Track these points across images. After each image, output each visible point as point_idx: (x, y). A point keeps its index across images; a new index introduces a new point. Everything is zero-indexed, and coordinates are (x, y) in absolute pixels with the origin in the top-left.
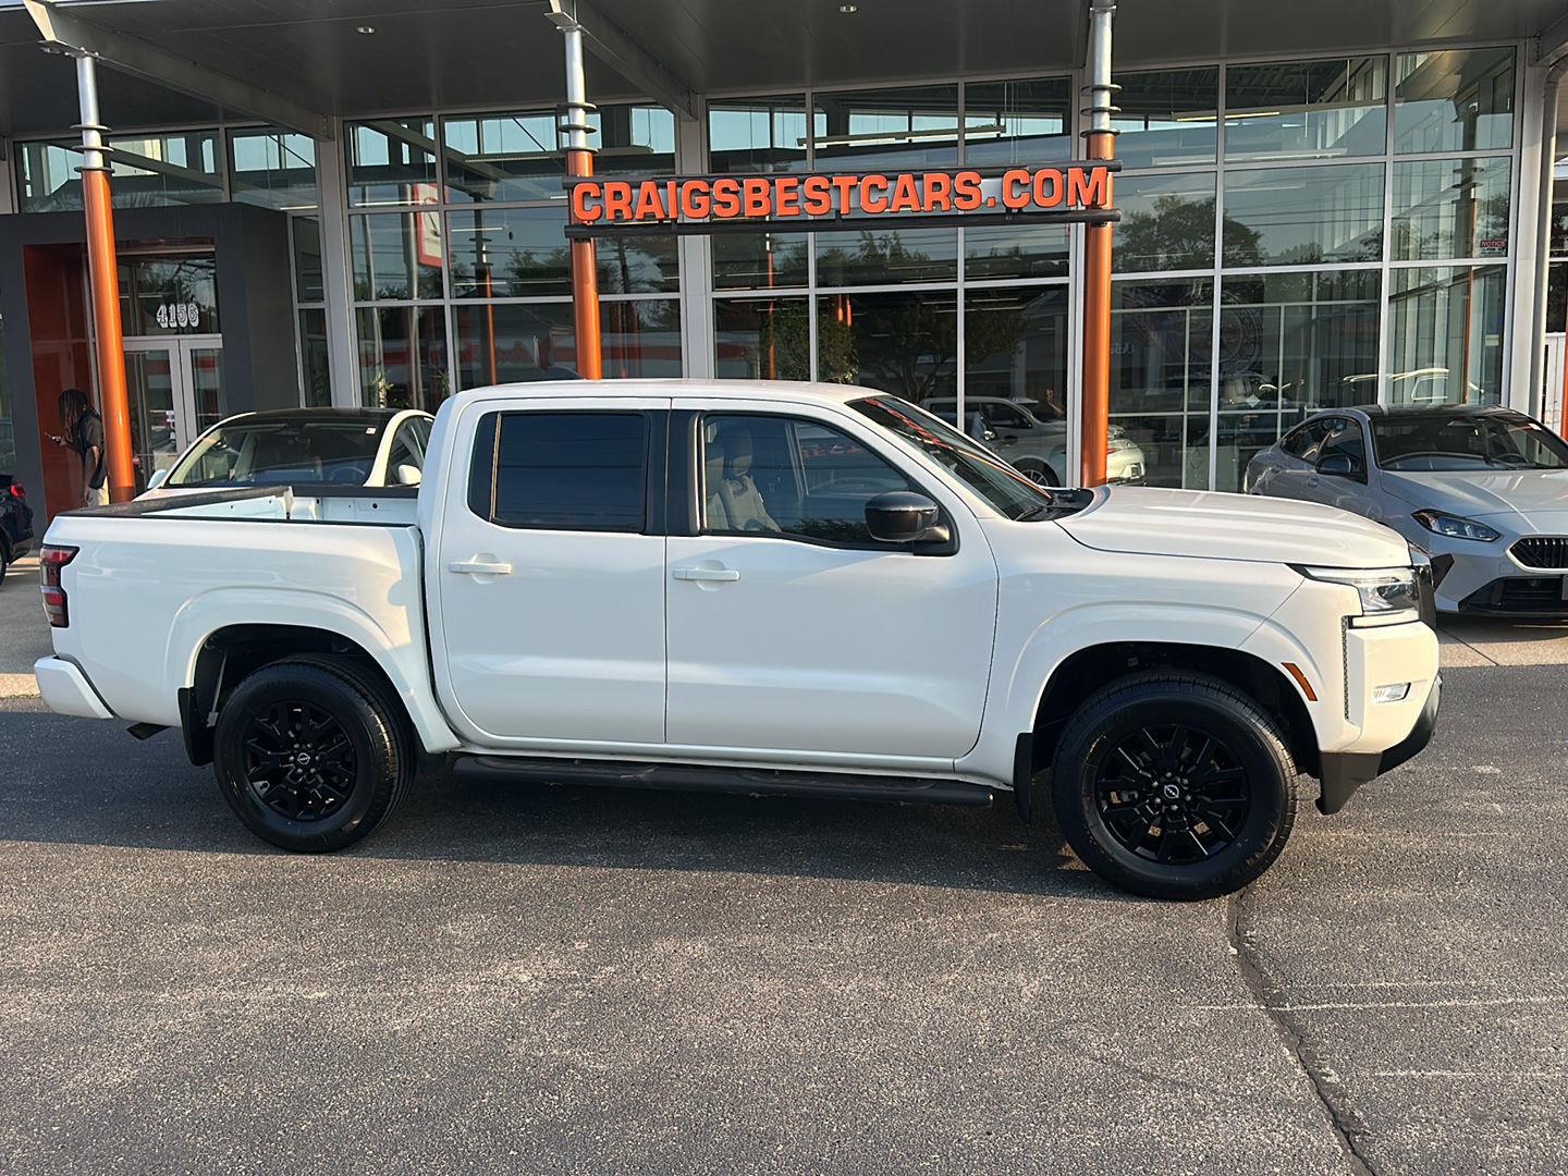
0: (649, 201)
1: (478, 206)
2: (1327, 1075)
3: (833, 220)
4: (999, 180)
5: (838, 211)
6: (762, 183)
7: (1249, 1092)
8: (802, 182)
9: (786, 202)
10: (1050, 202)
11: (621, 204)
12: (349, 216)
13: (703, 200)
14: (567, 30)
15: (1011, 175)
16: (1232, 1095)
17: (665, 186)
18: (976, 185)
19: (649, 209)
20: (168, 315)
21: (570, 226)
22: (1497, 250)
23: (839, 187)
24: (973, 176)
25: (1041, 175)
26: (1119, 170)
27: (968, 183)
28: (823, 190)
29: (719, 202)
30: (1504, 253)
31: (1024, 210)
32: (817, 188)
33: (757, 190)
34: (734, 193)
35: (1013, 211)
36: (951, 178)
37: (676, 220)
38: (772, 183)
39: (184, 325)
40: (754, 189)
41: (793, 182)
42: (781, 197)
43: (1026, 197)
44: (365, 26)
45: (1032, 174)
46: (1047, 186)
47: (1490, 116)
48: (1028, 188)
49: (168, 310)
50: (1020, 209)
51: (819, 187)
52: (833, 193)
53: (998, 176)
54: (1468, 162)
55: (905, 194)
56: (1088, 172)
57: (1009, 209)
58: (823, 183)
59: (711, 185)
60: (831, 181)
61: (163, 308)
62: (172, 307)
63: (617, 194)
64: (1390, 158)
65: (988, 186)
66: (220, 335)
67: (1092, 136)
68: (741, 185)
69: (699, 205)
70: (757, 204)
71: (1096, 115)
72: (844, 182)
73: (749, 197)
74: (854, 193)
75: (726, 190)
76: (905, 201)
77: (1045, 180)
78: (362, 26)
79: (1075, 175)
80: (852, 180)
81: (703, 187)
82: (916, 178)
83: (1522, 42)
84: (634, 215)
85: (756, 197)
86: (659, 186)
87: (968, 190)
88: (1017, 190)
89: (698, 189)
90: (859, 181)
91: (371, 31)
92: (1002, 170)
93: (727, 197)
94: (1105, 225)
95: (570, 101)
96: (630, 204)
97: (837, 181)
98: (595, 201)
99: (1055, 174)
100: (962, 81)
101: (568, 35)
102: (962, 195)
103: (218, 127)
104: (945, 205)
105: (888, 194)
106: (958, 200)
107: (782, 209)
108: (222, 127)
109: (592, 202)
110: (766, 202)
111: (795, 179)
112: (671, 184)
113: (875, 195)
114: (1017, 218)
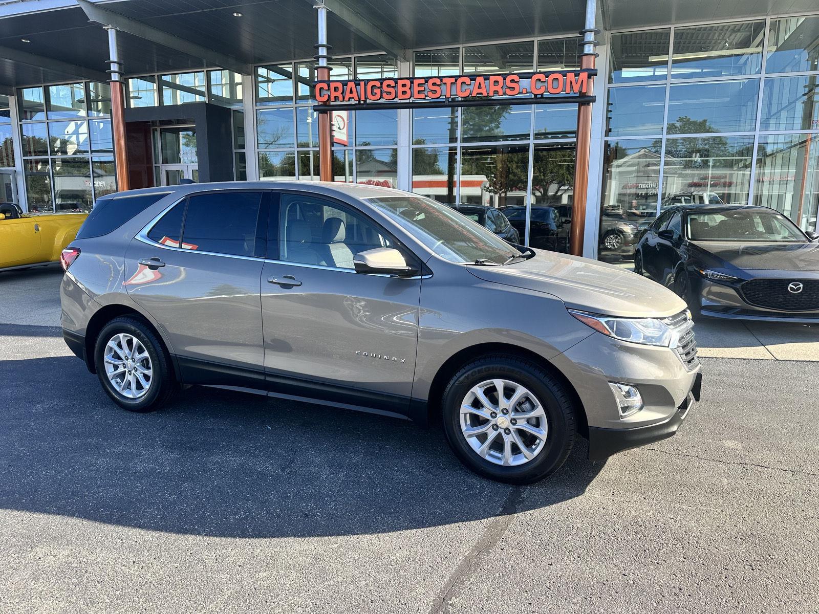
0: (351, 92)
3: (442, 102)
4: (529, 80)
5: (445, 97)
6: (407, 82)
8: (426, 82)
9: (419, 92)
10: (557, 92)
11: (338, 94)
13: (378, 91)
14: (319, 8)
15: (535, 77)
17: (359, 85)
18: (517, 82)
19: (351, 96)
21: (318, 106)
23: (446, 83)
24: (516, 78)
25: (551, 77)
27: (512, 81)
28: (438, 85)
29: (386, 92)
31: (544, 96)
32: (434, 84)
33: (404, 85)
34: (393, 87)
35: (539, 96)
36: (504, 79)
37: (365, 101)
38: (412, 82)
39: (190, 159)
40: (402, 85)
41: (422, 81)
42: (417, 89)
43: (544, 88)
44: (236, 12)
45: (547, 76)
46: (555, 82)
48: (545, 84)
50: (542, 95)
52: (443, 85)
54: (812, 77)
55: (480, 87)
56: (578, 75)
57: (536, 95)
58: (438, 81)
59: (381, 84)
60: (441, 81)
62: (185, 151)
63: (336, 88)
64: (763, 76)
65: (525, 83)
67: (584, 57)
68: (396, 83)
69: (376, 93)
70: (404, 93)
71: (586, 46)
72: (449, 81)
73: (401, 89)
74: (454, 87)
75: (388, 86)
76: (480, 91)
77: (554, 79)
79: (571, 76)
80: (453, 80)
81: (378, 84)
82: (485, 80)
84: (344, 98)
85: (404, 89)
86: (356, 85)
87: (513, 85)
88: (539, 84)
89: (375, 86)
90: (456, 80)
91: (240, 15)
92: (530, 75)
93: (389, 90)
94: (588, 104)
95: (320, 43)
96: (342, 93)
97: (444, 80)
98: (326, 92)
99: (559, 76)
100: (536, 40)
101: (319, 10)
102: (509, 88)
103: (202, 70)
104: (501, 93)
105: (471, 87)
106: (508, 91)
107: (416, 95)
108: (205, 70)
109: (324, 92)
110: (409, 92)
111: (424, 80)
112: (362, 83)
113: (465, 87)
114: (542, 100)
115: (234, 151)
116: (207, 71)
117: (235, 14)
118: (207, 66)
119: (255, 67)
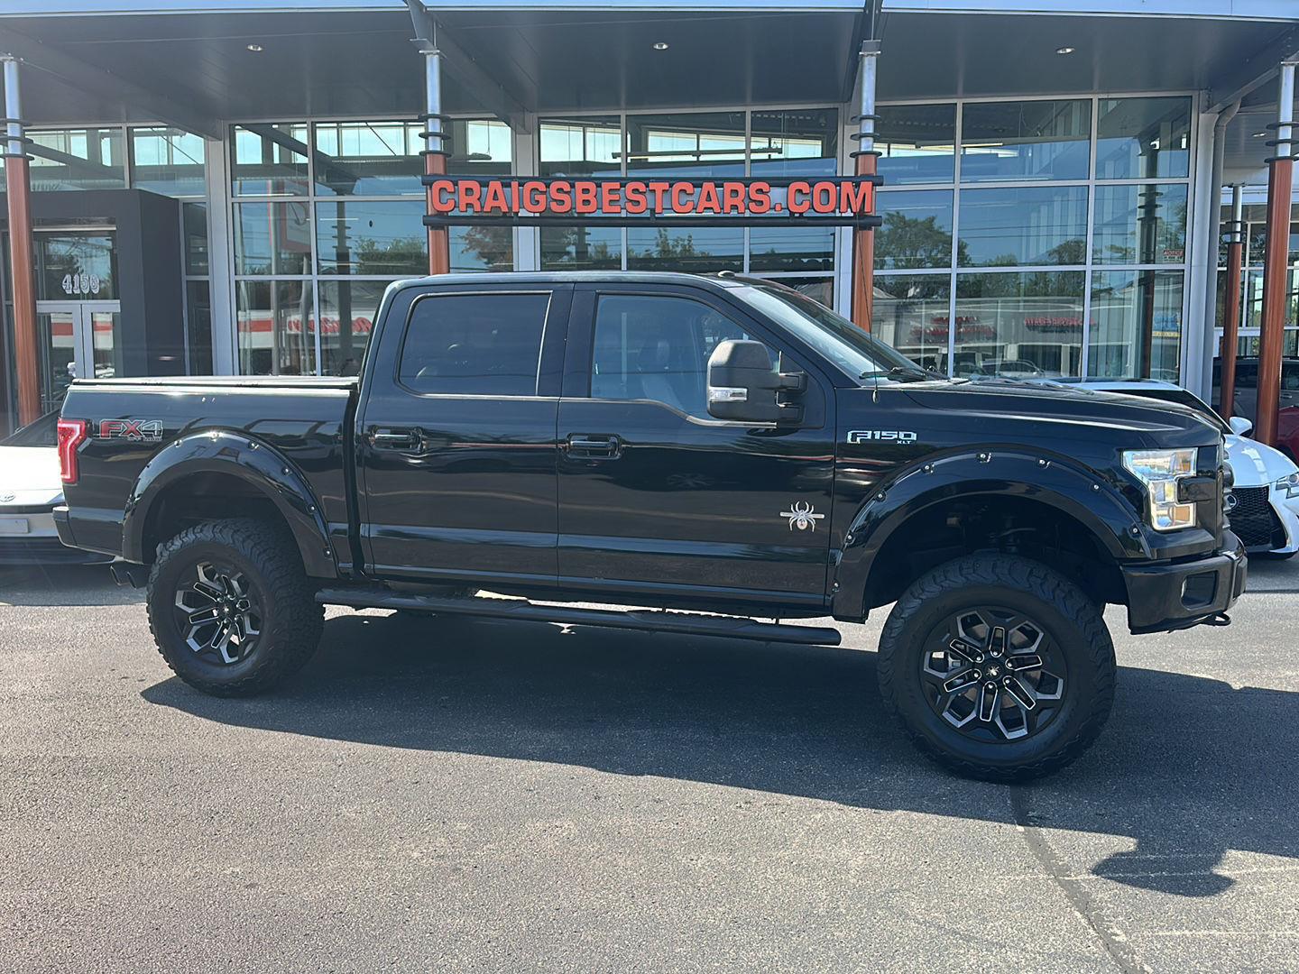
0: (495, 197)
1: (341, 198)
2: (1116, 935)
3: (648, 218)
4: (785, 190)
5: (653, 211)
6: (591, 186)
7: (1053, 950)
8: (623, 186)
9: (610, 201)
10: (824, 209)
11: (472, 199)
12: (233, 204)
13: (541, 198)
14: (429, 54)
15: (795, 186)
16: (1039, 953)
17: (509, 185)
18: (766, 193)
19: (496, 204)
20: (73, 283)
21: (428, 216)
22: (1176, 257)
23: (654, 191)
24: (764, 186)
25: (819, 187)
26: (882, 185)
27: (760, 191)
28: (641, 193)
29: (556, 200)
30: (1182, 260)
31: (804, 215)
32: (636, 191)
33: (586, 191)
34: (566, 193)
35: (796, 215)
36: (746, 187)
37: (517, 213)
38: (599, 186)
39: (86, 292)
40: (583, 189)
41: (617, 185)
42: (607, 197)
43: (807, 204)
44: (256, 44)
45: (812, 186)
46: (824, 195)
47: (1169, 152)
48: (809, 197)
49: (72, 279)
50: (801, 214)
51: (637, 190)
52: (648, 195)
53: (783, 186)
54: (1151, 187)
55: (709, 198)
56: (858, 185)
57: (792, 213)
58: (641, 187)
59: (548, 186)
60: (647, 186)
61: (68, 277)
62: (76, 277)
63: (469, 191)
64: (1092, 182)
65: (777, 194)
66: (119, 301)
67: (860, 157)
68: (573, 186)
69: (538, 202)
70: (586, 202)
71: (863, 139)
72: (659, 187)
73: (580, 196)
74: (666, 196)
75: (560, 190)
76: (709, 204)
77: (822, 190)
78: (252, 44)
79: (847, 187)
80: (666, 185)
81: (541, 187)
82: (716, 187)
83: (1197, 93)
84: (482, 207)
85: (586, 197)
86: (504, 185)
87: (760, 197)
88: (799, 198)
89: (537, 189)
90: (671, 186)
91: (259, 49)
92: (787, 182)
93: (561, 196)
94: (870, 229)
95: (430, 112)
96: (479, 199)
97: (652, 186)
98: (450, 196)
99: (830, 186)
100: (748, 110)
101: (428, 57)
102: (754, 201)
103: (119, 125)
104: (741, 209)
105: (695, 198)
106: (752, 205)
107: (606, 208)
108: (124, 126)
109: (445, 196)
110: (593, 201)
111: (618, 183)
112: (515, 184)
113: (684, 198)
114: (798, 221)
115: (185, 278)
116: (128, 128)
117: (251, 48)
118: (128, 120)
119: (230, 125)
